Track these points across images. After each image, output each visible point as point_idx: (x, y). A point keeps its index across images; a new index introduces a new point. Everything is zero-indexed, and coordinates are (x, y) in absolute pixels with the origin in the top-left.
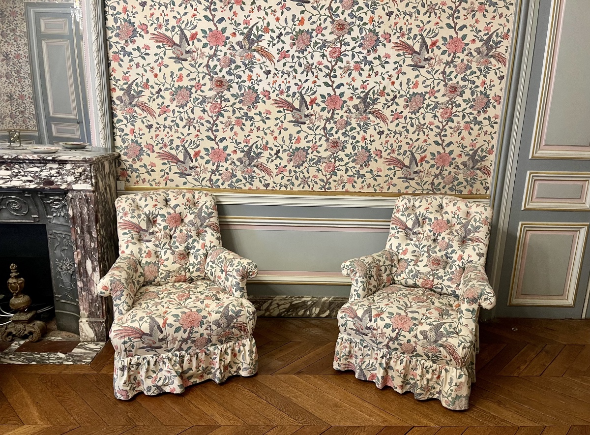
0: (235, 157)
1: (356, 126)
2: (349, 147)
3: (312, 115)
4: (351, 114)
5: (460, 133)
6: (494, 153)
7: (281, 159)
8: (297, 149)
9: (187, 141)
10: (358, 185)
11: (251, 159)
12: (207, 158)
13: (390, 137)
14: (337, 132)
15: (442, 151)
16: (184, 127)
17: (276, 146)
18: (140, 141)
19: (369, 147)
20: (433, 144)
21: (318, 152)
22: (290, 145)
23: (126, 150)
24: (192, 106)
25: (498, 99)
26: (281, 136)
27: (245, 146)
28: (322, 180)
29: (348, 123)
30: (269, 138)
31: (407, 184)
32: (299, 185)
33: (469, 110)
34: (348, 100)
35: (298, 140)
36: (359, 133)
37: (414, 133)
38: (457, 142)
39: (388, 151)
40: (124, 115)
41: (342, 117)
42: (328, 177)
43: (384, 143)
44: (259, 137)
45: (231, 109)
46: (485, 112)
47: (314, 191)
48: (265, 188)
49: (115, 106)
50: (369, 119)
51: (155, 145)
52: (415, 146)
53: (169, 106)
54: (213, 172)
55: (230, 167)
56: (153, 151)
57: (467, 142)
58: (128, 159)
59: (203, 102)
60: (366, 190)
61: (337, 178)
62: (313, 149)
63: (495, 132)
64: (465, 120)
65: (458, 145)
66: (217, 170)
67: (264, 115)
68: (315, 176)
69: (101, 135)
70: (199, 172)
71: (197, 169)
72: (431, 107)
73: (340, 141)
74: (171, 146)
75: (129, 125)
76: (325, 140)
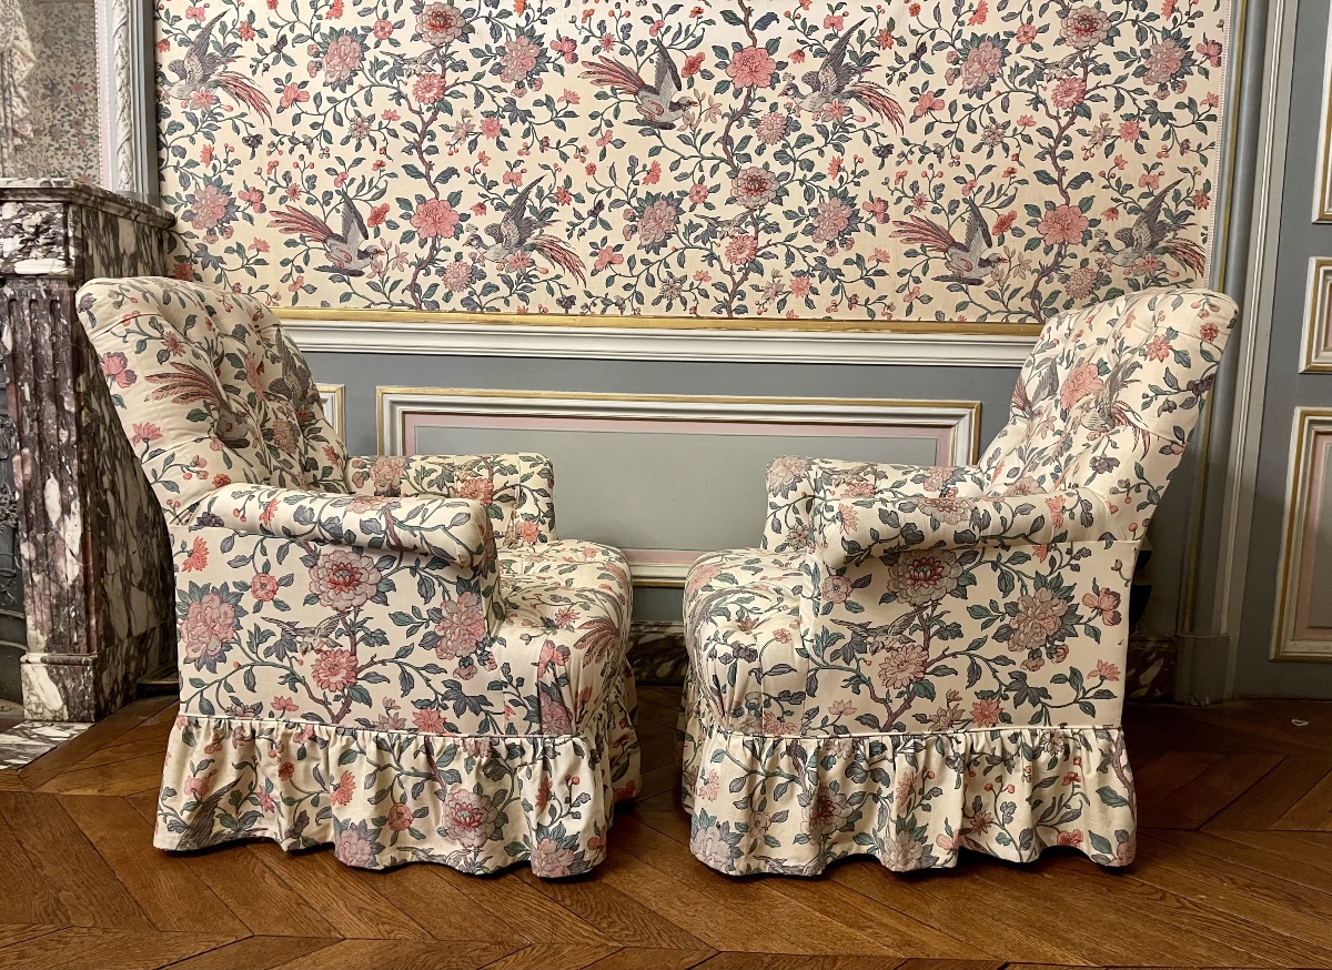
0: (480, 222)
1: (813, 132)
2: (796, 191)
3: (691, 103)
4: (798, 100)
5: (1111, 146)
6: (1212, 203)
7: (606, 226)
8: (652, 198)
9: (352, 180)
10: (823, 300)
11: (525, 228)
12: (405, 226)
13: (910, 162)
14: (760, 151)
15: (1059, 201)
16: (345, 141)
17: (592, 191)
18: (227, 179)
19: (852, 191)
20: (1033, 179)
21: (710, 207)
22: (632, 187)
23: (189, 206)
24: (366, 83)
25: (1213, 50)
26: (607, 162)
27: (509, 193)
28: (721, 287)
29: (791, 125)
30: (574, 169)
31: (961, 297)
32: (656, 302)
33: (1133, 83)
34: (790, 61)
35: (653, 174)
36: (821, 153)
37: (977, 149)
38: (1102, 174)
39: (906, 202)
40: (188, 110)
41: (774, 107)
42: (738, 277)
43: (893, 179)
44: (546, 167)
45: (470, 90)
46: (1179, 87)
47: (698, 317)
48: (563, 311)
49: (166, 87)
50: (851, 111)
51: (266, 190)
52: (981, 188)
53: (305, 84)
54: (421, 265)
55: (467, 251)
56: (263, 209)
57: (1132, 173)
58: (195, 232)
59: (397, 71)
60: (843, 313)
61: (763, 281)
62: (696, 198)
63: (1213, 144)
64: (1123, 111)
65: (1107, 183)
66: (432, 260)
67: (559, 106)
68: (702, 276)
69: (122, 158)
70: (385, 265)
71: (380, 258)
72: (1026, 74)
73: (770, 175)
74: (308, 193)
75: (200, 137)
76: (729, 174)
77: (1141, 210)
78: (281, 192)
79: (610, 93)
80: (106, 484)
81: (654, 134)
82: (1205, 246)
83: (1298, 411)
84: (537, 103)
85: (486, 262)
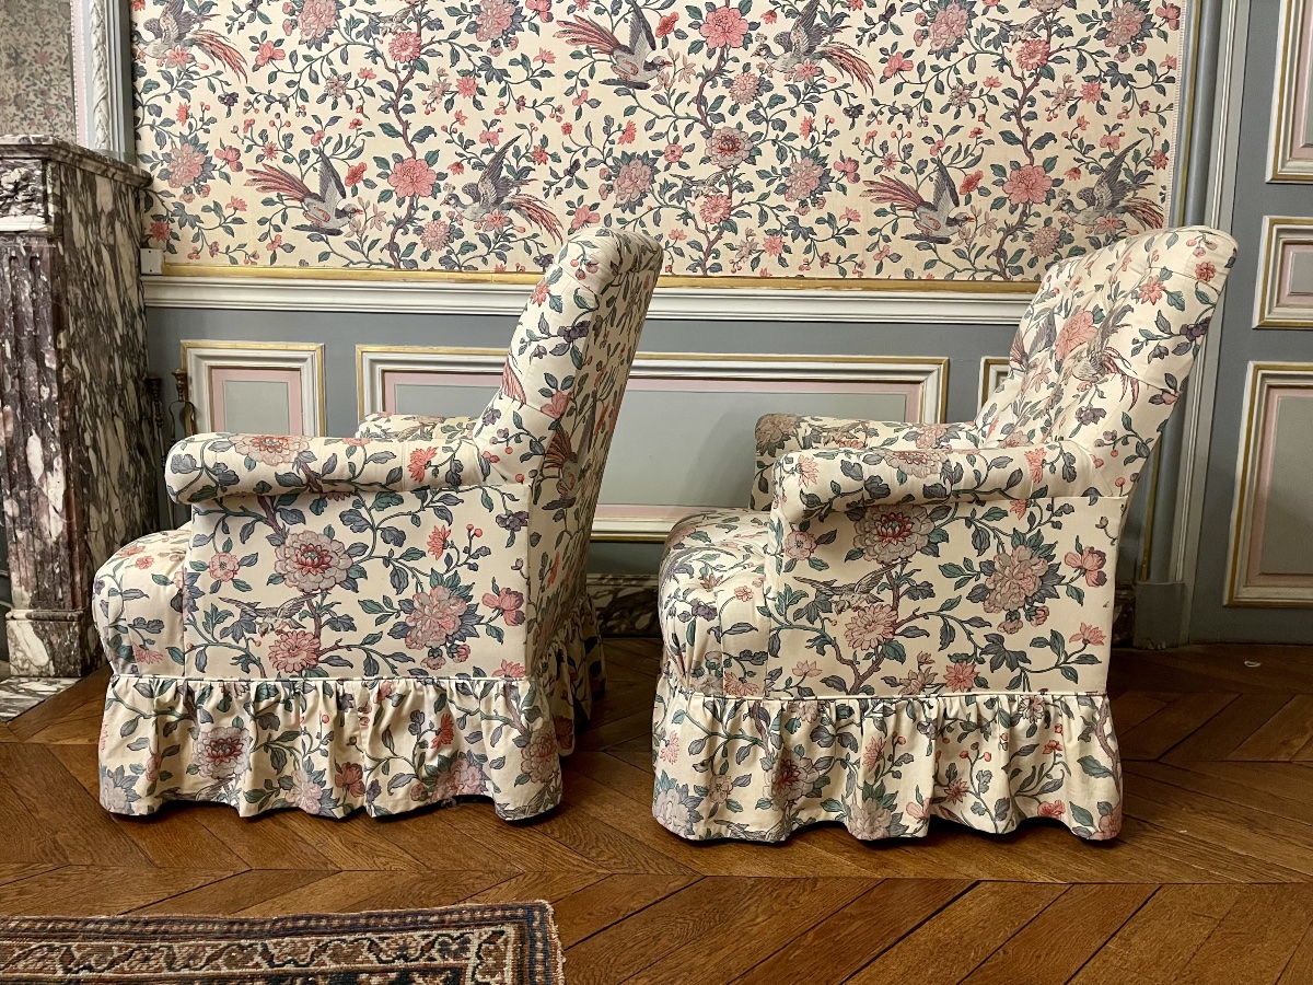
0: (458, 182)
1: (785, 92)
2: (768, 150)
3: (665, 63)
4: (770, 60)
5: (1074, 107)
6: (1171, 164)
7: (583, 185)
8: (628, 158)
9: (329, 139)
10: (796, 258)
11: (502, 187)
12: (383, 185)
13: (880, 123)
14: (733, 111)
15: (1024, 161)
16: (322, 99)
17: (568, 150)
18: (203, 138)
19: (824, 150)
20: (999, 140)
21: (684, 166)
22: (608, 146)
24: (342, 41)
25: (1172, 13)
26: (584, 121)
27: (486, 152)
28: (695, 245)
29: (763, 86)
30: (551, 128)
31: (929, 255)
33: (1095, 45)
34: (763, 22)
35: (629, 134)
36: (793, 113)
37: (945, 109)
38: (1065, 135)
39: (876, 162)
40: (163, 68)
41: (747, 67)
42: (713, 235)
43: (863, 139)
44: (522, 126)
45: (446, 49)
46: (1139, 49)
47: (674, 276)
48: (541, 269)
50: (822, 71)
51: (243, 149)
52: (949, 148)
53: (280, 42)
54: (400, 224)
55: (445, 210)
56: (240, 168)
57: (1094, 134)
58: (171, 191)
59: (373, 29)
60: (815, 271)
61: (737, 239)
62: (671, 157)
63: (1171, 106)
64: (1085, 72)
65: (1069, 144)
66: (410, 219)
67: (535, 65)
68: (677, 235)
69: (98, 117)
70: (363, 224)
71: (358, 217)
72: (992, 36)
73: (743, 135)
74: (285, 151)
75: (175, 95)
76: (702, 133)
77: (1102, 169)
78: (257, 151)
79: (585, 53)
80: (88, 442)
81: (629, 93)
82: (1163, 205)
83: (1251, 365)
84: (513, 62)
85: (464, 221)
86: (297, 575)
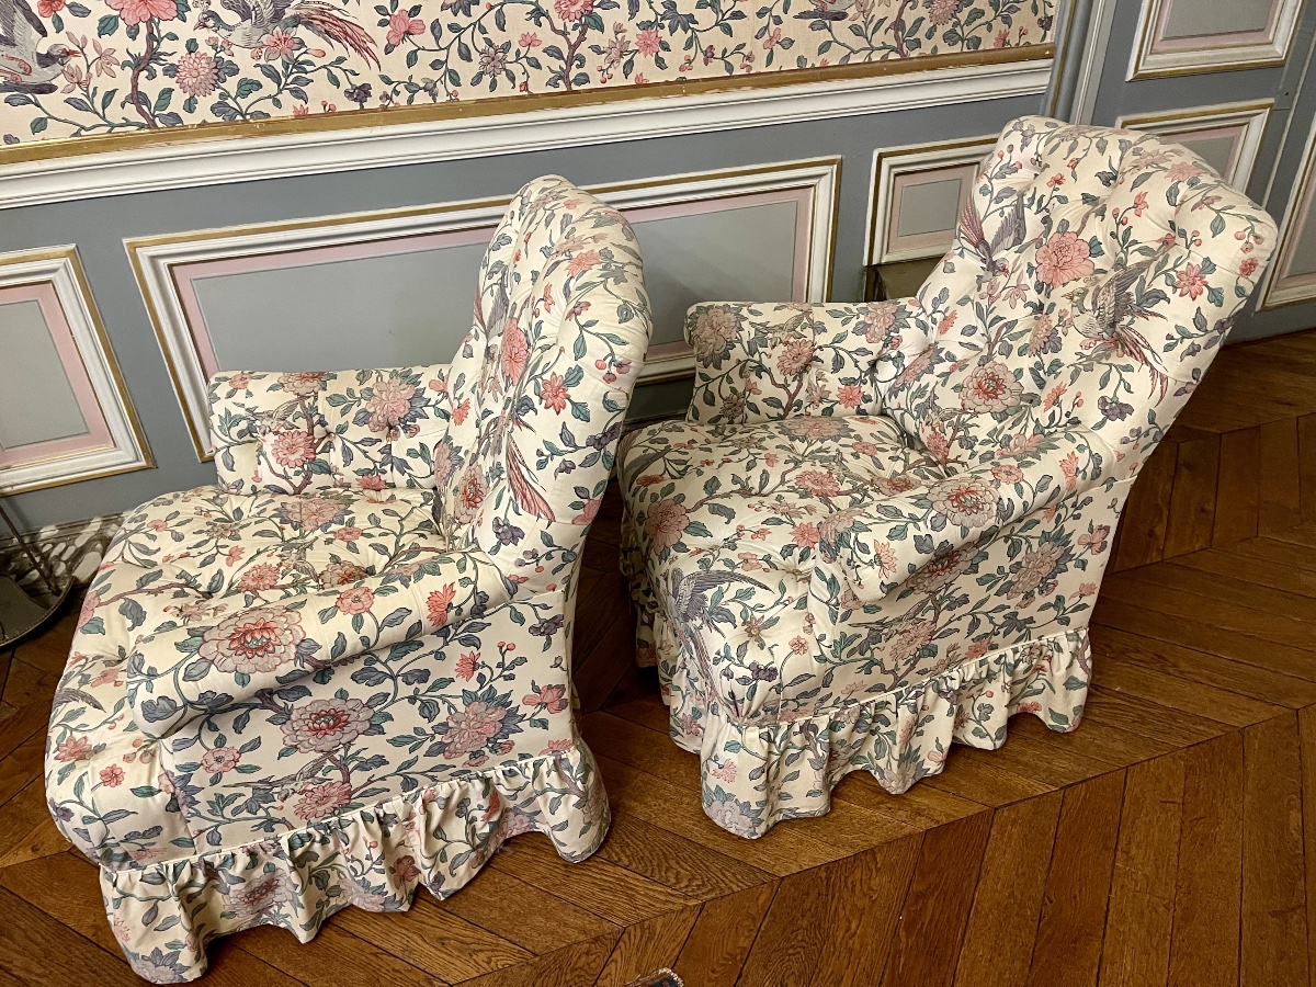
10: (674, 58)
12: (101, 9)
28: (553, 52)
31: (824, 36)
32: (477, 80)
42: (574, 36)
47: (532, 95)
48: (357, 106)
54: (140, 65)
55: (202, 36)
60: (700, 71)
61: (604, 39)
66: (153, 55)
68: (529, 40)
70: (84, 70)
71: (73, 62)
83: (1119, 120)
85: (233, 48)
86: (311, 741)
